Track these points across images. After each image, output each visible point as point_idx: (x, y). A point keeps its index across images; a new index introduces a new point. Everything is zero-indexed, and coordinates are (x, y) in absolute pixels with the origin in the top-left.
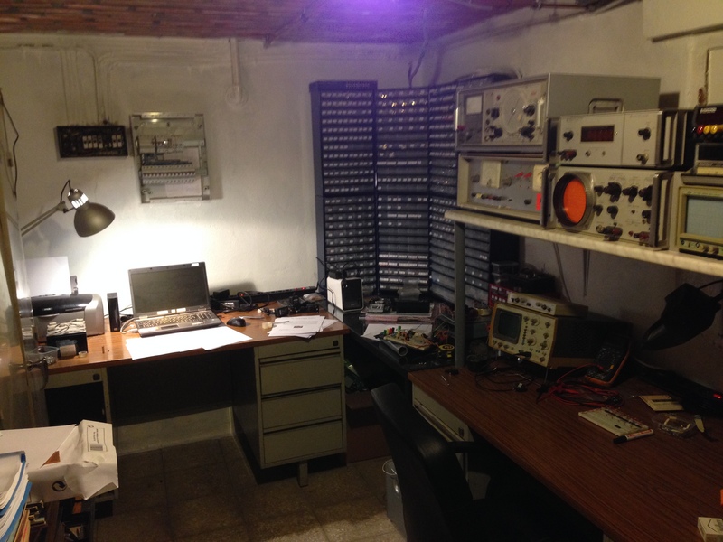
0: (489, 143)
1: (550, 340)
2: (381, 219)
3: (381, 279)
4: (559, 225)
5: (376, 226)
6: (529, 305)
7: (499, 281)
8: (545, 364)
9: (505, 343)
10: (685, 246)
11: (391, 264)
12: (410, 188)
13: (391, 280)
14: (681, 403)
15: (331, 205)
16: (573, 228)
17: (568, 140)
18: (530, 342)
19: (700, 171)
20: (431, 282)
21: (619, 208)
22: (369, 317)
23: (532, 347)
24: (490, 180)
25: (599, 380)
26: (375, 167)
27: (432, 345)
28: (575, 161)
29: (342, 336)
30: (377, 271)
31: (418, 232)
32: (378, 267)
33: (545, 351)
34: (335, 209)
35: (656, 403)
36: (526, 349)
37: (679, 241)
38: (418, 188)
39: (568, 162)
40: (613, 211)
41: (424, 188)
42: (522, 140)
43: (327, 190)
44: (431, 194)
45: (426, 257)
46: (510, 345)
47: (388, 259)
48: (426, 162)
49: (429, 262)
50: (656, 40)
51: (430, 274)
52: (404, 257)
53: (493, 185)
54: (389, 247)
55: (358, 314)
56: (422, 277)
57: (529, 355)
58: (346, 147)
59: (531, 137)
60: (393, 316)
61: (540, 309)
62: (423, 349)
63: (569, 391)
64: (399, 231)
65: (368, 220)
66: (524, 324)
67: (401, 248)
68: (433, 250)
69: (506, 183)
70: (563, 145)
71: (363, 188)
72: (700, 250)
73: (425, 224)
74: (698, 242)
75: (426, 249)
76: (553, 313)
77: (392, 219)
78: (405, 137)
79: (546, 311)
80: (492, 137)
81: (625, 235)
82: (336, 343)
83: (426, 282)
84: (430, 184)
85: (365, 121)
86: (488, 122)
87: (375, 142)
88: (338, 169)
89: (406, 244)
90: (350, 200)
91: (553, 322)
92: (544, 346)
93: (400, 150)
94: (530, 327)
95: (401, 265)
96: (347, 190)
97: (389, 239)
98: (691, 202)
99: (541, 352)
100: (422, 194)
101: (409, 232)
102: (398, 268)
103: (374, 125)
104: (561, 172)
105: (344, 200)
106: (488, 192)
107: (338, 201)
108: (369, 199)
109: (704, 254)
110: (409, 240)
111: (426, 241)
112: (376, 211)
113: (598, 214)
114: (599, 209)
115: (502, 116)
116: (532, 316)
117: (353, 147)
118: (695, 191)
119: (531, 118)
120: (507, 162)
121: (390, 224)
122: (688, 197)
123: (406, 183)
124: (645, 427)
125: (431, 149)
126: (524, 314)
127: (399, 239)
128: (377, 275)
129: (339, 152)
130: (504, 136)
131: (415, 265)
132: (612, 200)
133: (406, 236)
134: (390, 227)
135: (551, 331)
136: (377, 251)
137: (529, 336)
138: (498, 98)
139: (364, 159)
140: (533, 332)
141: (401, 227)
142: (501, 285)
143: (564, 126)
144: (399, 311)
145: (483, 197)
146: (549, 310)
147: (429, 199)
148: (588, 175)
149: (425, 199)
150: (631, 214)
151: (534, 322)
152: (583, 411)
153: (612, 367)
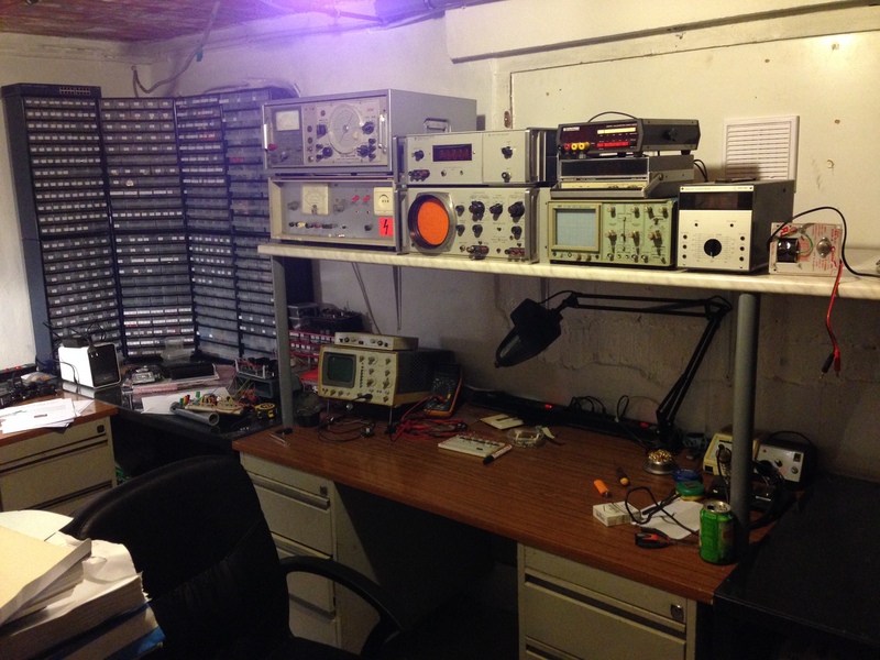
0: (314, 164)
1: (393, 377)
2: (122, 266)
3: (129, 343)
4: (414, 249)
5: (116, 276)
6: (361, 343)
7: (299, 326)
8: (390, 403)
9: (338, 389)
10: (558, 257)
11: (141, 323)
12: (160, 224)
13: (144, 343)
14: (519, 418)
15: (51, 251)
16: (432, 251)
17: (417, 160)
18: (370, 383)
19: (564, 186)
20: (198, 339)
21: (483, 226)
22: (137, 390)
23: (371, 388)
24: (315, 206)
25: (440, 411)
26: (107, 198)
27: (245, 408)
28: (427, 181)
29: (108, 419)
30: (123, 333)
31: (176, 279)
32: (123, 328)
33: (387, 390)
34: (58, 255)
35: (499, 422)
36: (365, 391)
37: (551, 253)
38: (171, 224)
39: (420, 182)
40: (478, 230)
41: (180, 224)
42: (358, 160)
43: (44, 231)
44: (188, 231)
45: (190, 310)
46: (345, 390)
47: (136, 316)
48: (178, 192)
49: (194, 315)
50: (456, 61)
51: (196, 330)
52: (160, 311)
53: (319, 212)
54: (137, 301)
55: (118, 389)
56: (187, 335)
57: (369, 397)
58: (66, 172)
59: (372, 157)
60: (169, 384)
61: (376, 346)
62: (238, 412)
63: (418, 427)
64: (149, 280)
65: (104, 268)
66: (359, 365)
67: (154, 301)
68: (197, 299)
69: (337, 208)
70: (412, 165)
71: (94, 227)
72: (573, 259)
73: (184, 269)
74: (570, 251)
75: (188, 299)
76: (391, 347)
77: (137, 265)
78: (146, 160)
79: (383, 347)
80: (319, 157)
81: (492, 252)
82: (101, 429)
83: (192, 340)
84: (186, 219)
85: (89, 138)
86: (310, 140)
87: (104, 166)
88: (58, 201)
89: (160, 296)
90: (77, 243)
91: (394, 357)
92: (386, 385)
93: (142, 176)
94: (367, 367)
95: (155, 322)
96: (72, 229)
97: (137, 291)
98: (559, 214)
99: (383, 391)
100: (176, 231)
101: (164, 280)
102: (152, 326)
103: (102, 144)
104: (413, 194)
105: (70, 243)
106: (312, 220)
107: (62, 245)
108: (104, 241)
109: (578, 263)
110: (164, 290)
111: (187, 289)
112: (114, 256)
113: (460, 235)
114: (461, 229)
115: (331, 133)
116: (367, 354)
117: (75, 172)
118: (564, 205)
119: (370, 136)
120: (336, 185)
121: (136, 271)
122: (557, 211)
123: (155, 218)
124: (502, 444)
125: (183, 176)
126: (358, 353)
127: (151, 290)
128: (124, 339)
129: (56, 178)
130: (335, 156)
131: (174, 321)
132: (475, 219)
133: (159, 285)
134: (136, 275)
135: (393, 367)
136: (121, 308)
137: (367, 376)
138: (323, 113)
139: (92, 188)
140: (371, 371)
141: (150, 275)
142: (302, 329)
143: (412, 145)
144: (176, 378)
145: (307, 225)
146: (386, 345)
147: (187, 238)
148: (446, 195)
149: (182, 238)
150: (498, 231)
151: (371, 361)
152: (441, 442)
153: (449, 396)
